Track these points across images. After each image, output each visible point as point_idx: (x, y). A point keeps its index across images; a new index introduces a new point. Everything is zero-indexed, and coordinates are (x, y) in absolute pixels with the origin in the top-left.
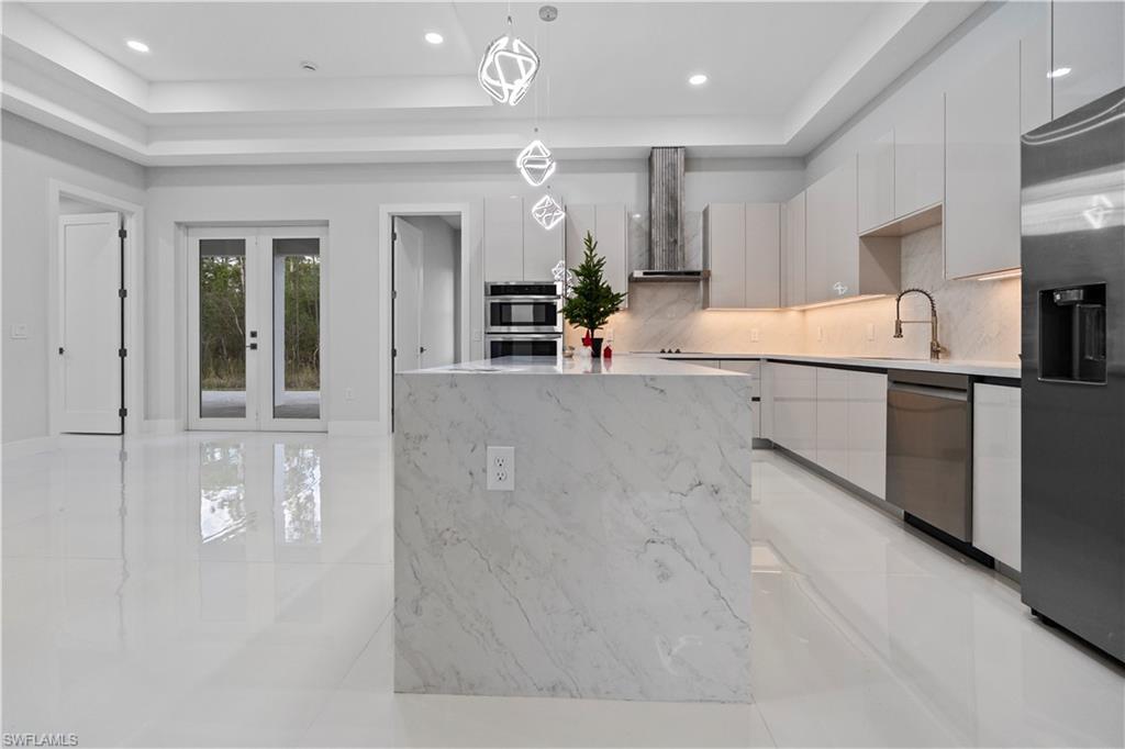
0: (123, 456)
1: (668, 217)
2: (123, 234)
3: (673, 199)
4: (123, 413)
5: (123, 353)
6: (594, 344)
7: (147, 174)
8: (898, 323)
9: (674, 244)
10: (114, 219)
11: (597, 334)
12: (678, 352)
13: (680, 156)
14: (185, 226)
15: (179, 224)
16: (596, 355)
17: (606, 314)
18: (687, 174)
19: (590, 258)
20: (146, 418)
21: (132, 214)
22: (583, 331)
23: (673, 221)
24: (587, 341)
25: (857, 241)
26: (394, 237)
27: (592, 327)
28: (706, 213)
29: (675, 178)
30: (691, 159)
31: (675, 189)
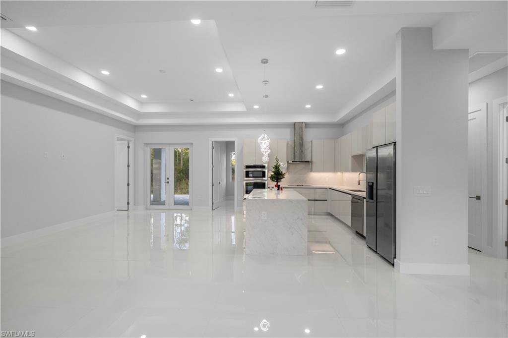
0: (128, 217)
1: (300, 144)
2: (128, 147)
3: (301, 138)
4: (128, 203)
5: (128, 185)
6: (278, 187)
7: (135, 128)
8: (359, 181)
9: (302, 152)
10: (126, 143)
11: (279, 184)
12: (302, 186)
13: (304, 124)
14: (147, 144)
15: (145, 144)
16: (278, 189)
17: (281, 179)
18: (306, 129)
19: (277, 163)
20: (135, 205)
21: (131, 141)
22: (275, 183)
23: (301, 145)
24: (276, 186)
25: (351, 157)
26: (213, 148)
27: (278, 182)
28: (312, 142)
29: (302, 132)
30: (307, 125)
31: (302, 135)
